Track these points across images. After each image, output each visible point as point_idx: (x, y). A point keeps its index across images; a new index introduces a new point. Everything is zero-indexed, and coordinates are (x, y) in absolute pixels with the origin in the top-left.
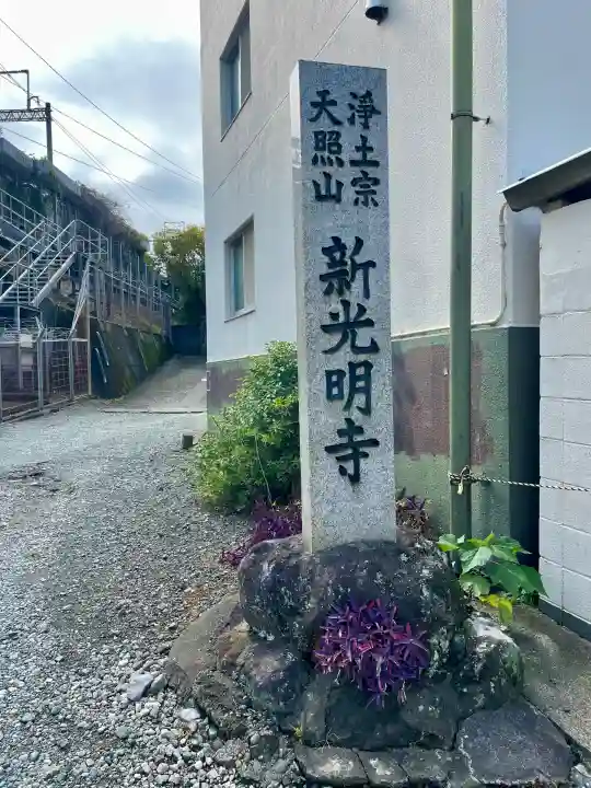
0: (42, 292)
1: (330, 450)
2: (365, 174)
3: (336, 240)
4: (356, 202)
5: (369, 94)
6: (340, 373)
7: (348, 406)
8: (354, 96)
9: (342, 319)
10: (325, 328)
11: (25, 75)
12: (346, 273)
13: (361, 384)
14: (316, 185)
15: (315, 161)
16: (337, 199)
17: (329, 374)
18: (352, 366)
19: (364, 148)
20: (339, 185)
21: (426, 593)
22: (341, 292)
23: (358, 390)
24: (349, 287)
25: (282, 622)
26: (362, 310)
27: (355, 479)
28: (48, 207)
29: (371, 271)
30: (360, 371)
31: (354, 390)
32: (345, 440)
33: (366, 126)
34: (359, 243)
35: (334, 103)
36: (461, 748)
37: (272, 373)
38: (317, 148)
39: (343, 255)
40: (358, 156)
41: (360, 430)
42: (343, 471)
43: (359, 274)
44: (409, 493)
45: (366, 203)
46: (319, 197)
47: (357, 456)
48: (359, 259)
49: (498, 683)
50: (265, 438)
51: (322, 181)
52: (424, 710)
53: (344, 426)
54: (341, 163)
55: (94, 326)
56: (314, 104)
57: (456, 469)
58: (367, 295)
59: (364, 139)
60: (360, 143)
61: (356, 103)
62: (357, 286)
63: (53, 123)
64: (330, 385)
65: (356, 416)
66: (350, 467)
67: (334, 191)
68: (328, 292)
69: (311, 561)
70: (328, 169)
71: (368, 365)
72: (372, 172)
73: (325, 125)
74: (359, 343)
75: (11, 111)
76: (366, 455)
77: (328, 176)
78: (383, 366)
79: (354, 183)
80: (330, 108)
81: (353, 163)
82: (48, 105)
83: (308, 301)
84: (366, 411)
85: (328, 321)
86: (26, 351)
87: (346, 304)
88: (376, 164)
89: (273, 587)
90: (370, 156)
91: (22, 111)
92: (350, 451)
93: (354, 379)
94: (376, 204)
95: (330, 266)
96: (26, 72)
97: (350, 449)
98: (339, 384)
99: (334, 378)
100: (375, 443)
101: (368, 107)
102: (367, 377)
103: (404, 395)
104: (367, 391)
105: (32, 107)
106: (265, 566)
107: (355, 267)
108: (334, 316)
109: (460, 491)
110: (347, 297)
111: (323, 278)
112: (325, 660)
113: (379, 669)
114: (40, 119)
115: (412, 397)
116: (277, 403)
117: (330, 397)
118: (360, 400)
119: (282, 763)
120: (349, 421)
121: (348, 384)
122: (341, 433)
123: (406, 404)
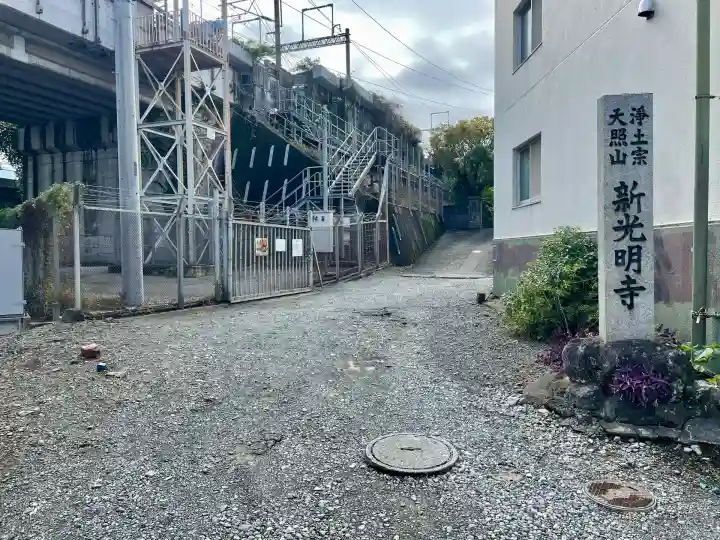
0: (356, 185)
1: (616, 291)
2: (640, 148)
3: (622, 183)
4: (634, 163)
5: (642, 107)
6: (623, 252)
7: (627, 269)
8: (634, 109)
9: (624, 224)
10: (616, 229)
11: (330, 8)
12: (627, 199)
13: (635, 257)
14: (612, 157)
15: (611, 145)
16: (623, 162)
17: (617, 252)
18: (631, 248)
19: (639, 135)
20: (625, 155)
21: (671, 363)
22: (624, 210)
23: (634, 261)
24: (629, 207)
25: (590, 373)
26: (637, 218)
27: (631, 307)
28: (350, 114)
29: (642, 199)
30: (634, 251)
31: (631, 261)
32: (625, 287)
33: (640, 124)
34: (635, 184)
35: (622, 114)
36: (686, 429)
37: (561, 249)
38: (612, 138)
39: (626, 191)
40: (636, 140)
41: (634, 282)
42: (624, 302)
43: (635, 200)
44: (664, 328)
45: (639, 163)
46: (613, 162)
47: (632, 295)
48: (635, 192)
49: (709, 407)
50: (558, 292)
51: (614, 154)
52: (668, 412)
53: (625, 279)
54: (626, 144)
55: (391, 210)
56: (611, 116)
57: (696, 309)
58: (639, 211)
59: (639, 130)
60: (637, 133)
61: (635, 113)
62: (634, 206)
63: (351, 45)
64: (617, 257)
65: (631, 273)
66: (628, 301)
67: (621, 158)
68: (617, 210)
69: (606, 346)
70: (618, 148)
71: (639, 248)
72: (644, 147)
73: (617, 126)
74: (634, 236)
75: (321, 39)
76: (637, 295)
77: (618, 151)
78: (648, 248)
79: (633, 153)
80: (621, 118)
81: (633, 143)
82: (347, 30)
83: (606, 215)
84: (638, 271)
85: (617, 225)
86: (346, 230)
87: (627, 216)
88: (646, 143)
89: (585, 356)
90: (642, 139)
91: (328, 38)
92: (627, 293)
93: (631, 255)
94: (645, 163)
95: (618, 196)
96: (331, 5)
97: (628, 292)
98: (622, 257)
99: (620, 254)
100: (642, 288)
101: (642, 114)
102: (639, 254)
103: (662, 264)
104: (639, 261)
105: (335, 34)
106: (580, 348)
107: (633, 196)
108: (620, 222)
109: (698, 322)
110: (628, 212)
111: (614, 203)
112: (615, 390)
113: (644, 391)
114: (342, 43)
115: (669, 266)
116: (566, 269)
117: (617, 264)
118: (634, 266)
119: (594, 427)
120: (628, 276)
121: (628, 257)
122: (623, 283)
123: (663, 269)
